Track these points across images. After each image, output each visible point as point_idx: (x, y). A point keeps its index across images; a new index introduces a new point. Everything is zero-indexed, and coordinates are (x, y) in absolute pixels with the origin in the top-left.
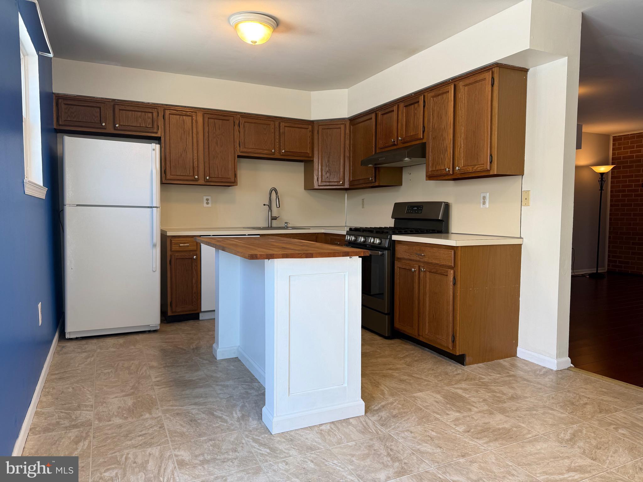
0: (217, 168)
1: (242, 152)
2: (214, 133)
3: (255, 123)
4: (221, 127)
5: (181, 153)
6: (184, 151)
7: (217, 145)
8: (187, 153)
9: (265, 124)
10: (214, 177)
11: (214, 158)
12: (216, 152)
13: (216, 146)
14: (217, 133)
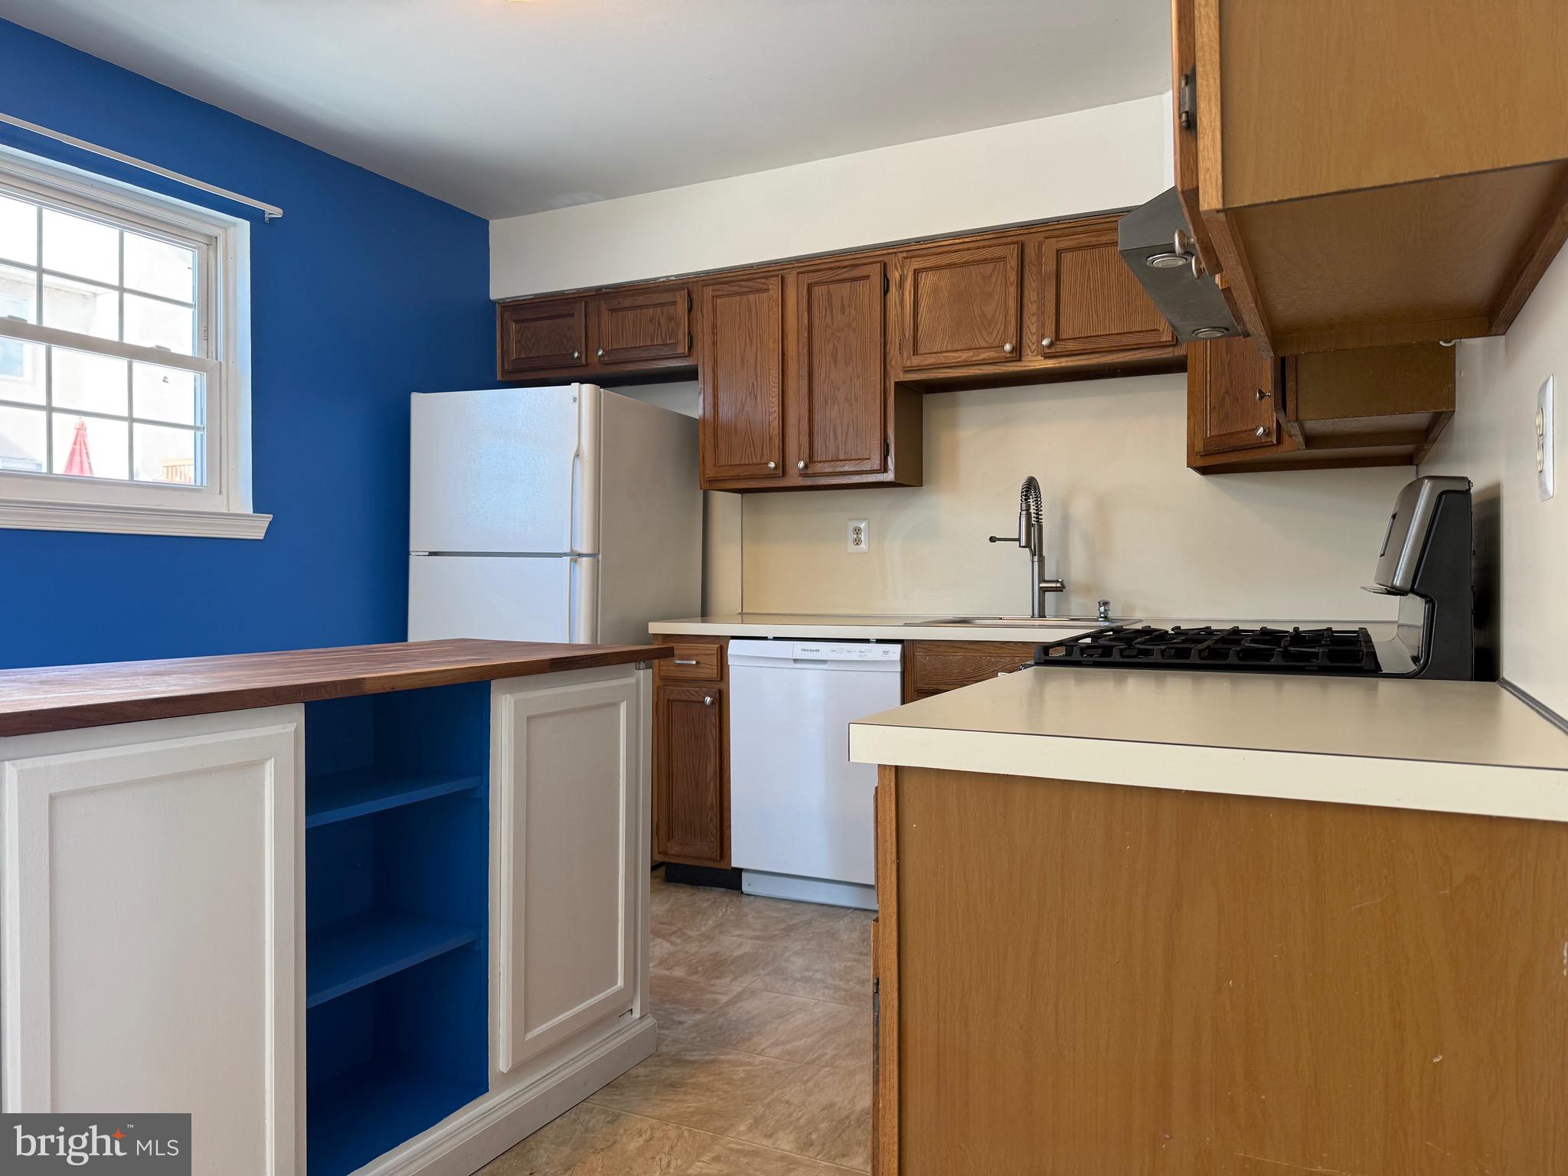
0: (835, 432)
1: (906, 371)
2: (827, 326)
3: (950, 266)
4: (846, 303)
5: (742, 400)
6: (750, 394)
7: (835, 362)
8: (756, 397)
9: (985, 261)
10: (824, 459)
11: (826, 403)
12: (832, 382)
13: (832, 365)
14: (835, 323)
